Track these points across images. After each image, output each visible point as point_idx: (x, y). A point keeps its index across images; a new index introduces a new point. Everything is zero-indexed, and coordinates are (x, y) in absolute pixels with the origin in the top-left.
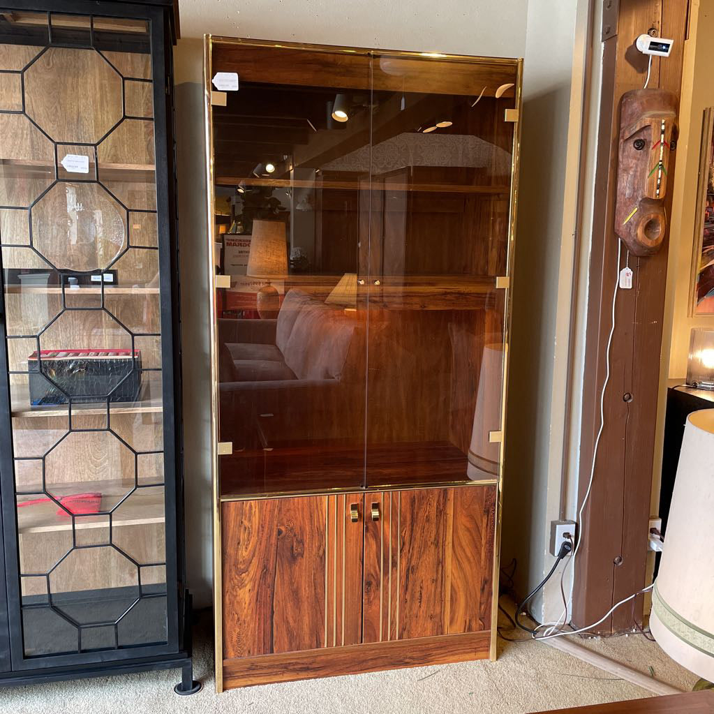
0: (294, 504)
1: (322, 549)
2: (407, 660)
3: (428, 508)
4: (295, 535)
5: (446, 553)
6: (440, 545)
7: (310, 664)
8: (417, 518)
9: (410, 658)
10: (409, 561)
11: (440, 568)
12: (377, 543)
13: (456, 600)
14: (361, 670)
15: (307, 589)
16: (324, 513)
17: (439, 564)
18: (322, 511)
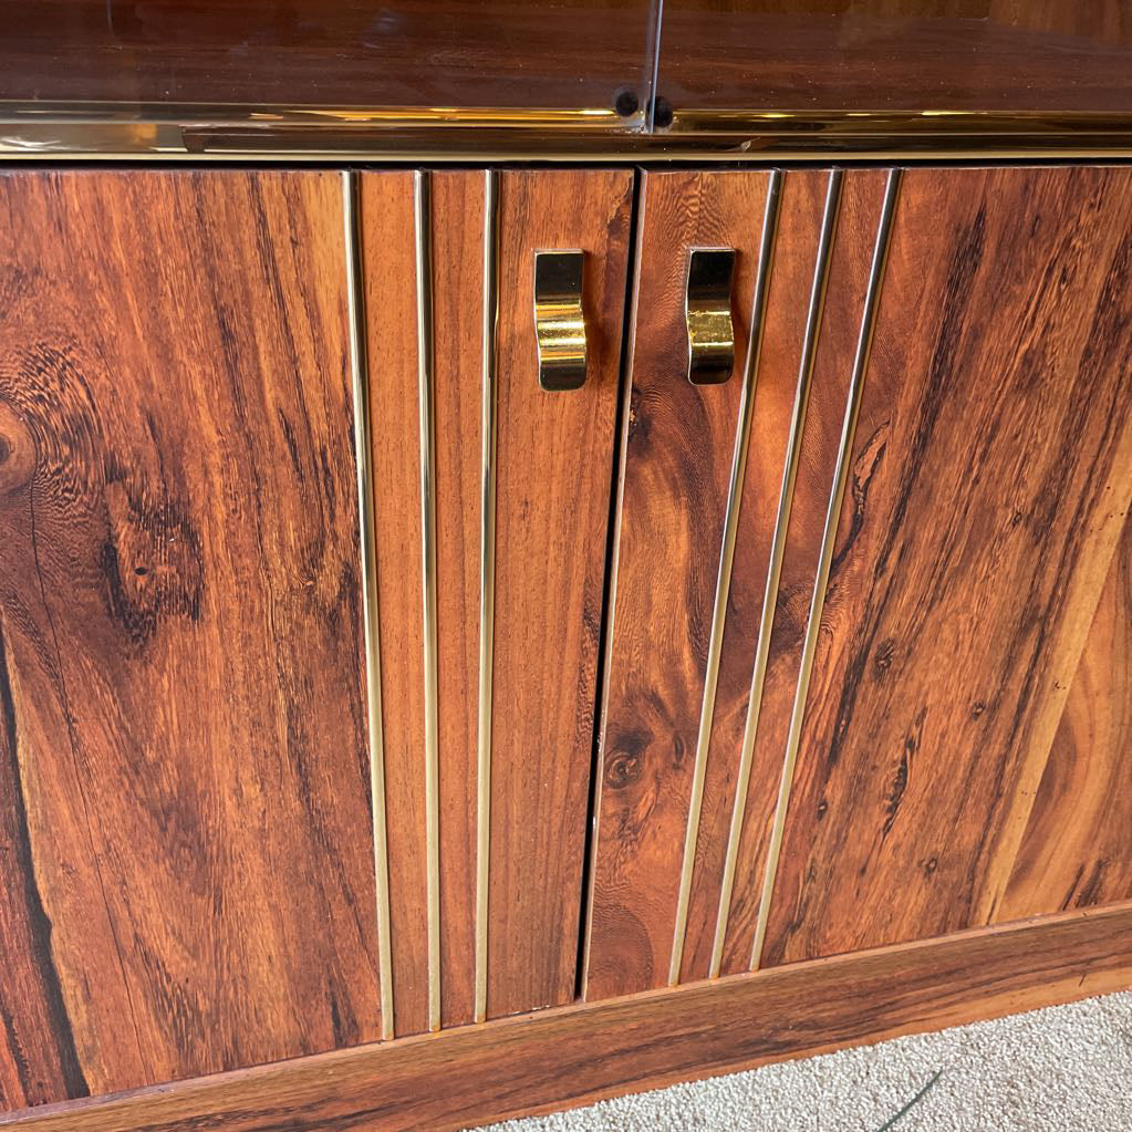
0: (61, 226)
1: (331, 562)
2: (787, 1036)
3: (1051, 295)
4: (115, 474)
5: (1081, 573)
6: (1060, 528)
7: (309, 1108)
8: (967, 364)
9: (801, 1026)
10: (875, 616)
11: (1029, 648)
12: (696, 521)
13: (1065, 787)
14: (570, 1096)
15: (251, 791)
16: (328, 313)
17: (1024, 630)
18: (307, 293)
